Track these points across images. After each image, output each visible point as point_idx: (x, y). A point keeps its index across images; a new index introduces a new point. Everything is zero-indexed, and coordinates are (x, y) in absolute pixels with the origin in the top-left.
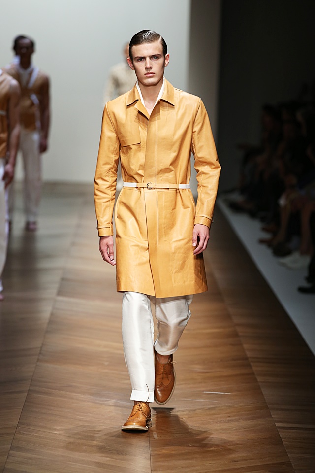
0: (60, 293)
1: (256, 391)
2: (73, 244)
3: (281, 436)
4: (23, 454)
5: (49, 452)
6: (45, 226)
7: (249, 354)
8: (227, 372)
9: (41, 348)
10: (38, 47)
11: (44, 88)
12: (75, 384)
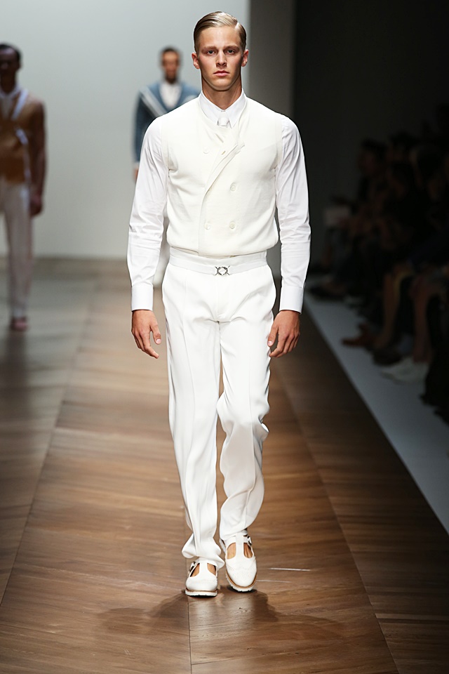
0: (60, 423)
1: (346, 566)
2: (80, 350)
3: (384, 633)
5: (42, 661)
6: (39, 323)
7: (337, 511)
8: (305, 538)
9: (32, 505)
10: (26, 60)
11: (36, 120)
12: (81, 559)
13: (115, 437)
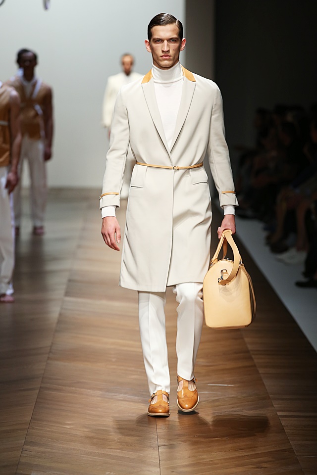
0: (67, 294)
1: (258, 382)
2: (79, 247)
3: (283, 424)
4: (36, 448)
6: (52, 230)
7: (250, 347)
8: (230, 365)
9: (51, 346)
10: (40, 60)
11: (47, 98)
12: (84, 381)
13: (104, 302)
